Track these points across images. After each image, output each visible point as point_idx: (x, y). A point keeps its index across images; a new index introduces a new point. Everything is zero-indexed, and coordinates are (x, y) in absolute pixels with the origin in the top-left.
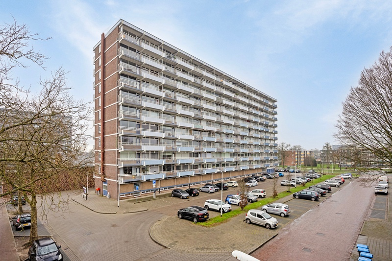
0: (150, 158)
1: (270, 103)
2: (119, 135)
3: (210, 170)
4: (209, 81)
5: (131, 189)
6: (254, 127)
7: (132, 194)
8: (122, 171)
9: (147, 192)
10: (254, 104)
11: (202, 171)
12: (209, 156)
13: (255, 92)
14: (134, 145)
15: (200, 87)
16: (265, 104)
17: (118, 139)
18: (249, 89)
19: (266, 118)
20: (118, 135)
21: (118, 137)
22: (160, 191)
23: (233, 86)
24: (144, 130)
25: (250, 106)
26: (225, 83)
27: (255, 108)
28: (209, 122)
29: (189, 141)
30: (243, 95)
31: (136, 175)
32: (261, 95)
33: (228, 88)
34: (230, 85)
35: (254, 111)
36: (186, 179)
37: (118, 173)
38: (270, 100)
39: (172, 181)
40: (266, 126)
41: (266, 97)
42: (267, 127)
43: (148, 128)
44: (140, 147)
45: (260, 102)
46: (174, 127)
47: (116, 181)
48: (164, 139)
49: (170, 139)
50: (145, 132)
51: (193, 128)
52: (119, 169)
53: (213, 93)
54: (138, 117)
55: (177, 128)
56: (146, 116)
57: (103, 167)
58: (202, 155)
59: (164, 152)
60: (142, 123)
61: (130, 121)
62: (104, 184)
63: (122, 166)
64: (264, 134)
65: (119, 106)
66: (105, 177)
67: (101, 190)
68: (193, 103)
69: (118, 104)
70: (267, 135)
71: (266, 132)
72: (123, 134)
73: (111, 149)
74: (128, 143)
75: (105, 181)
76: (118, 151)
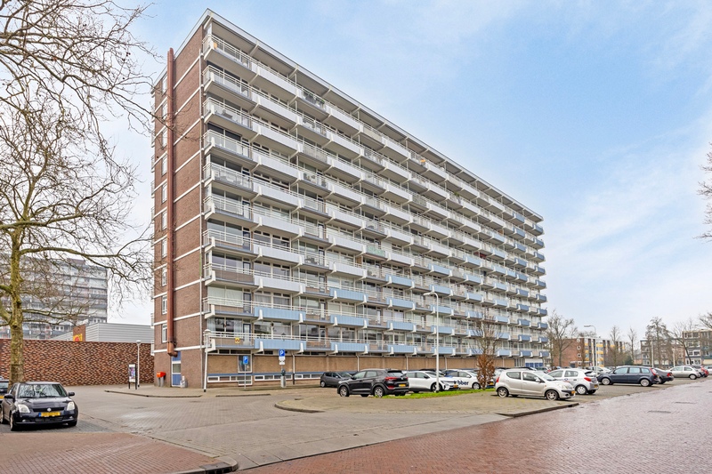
0: (272, 303)
1: (528, 222)
2: (206, 250)
3: (402, 347)
4: (397, 159)
5: (232, 365)
6: (496, 268)
7: (233, 378)
8: (211, 325)
9: (266, 377)
10: (493, 219)
11: (385, 348)
12: (398, 317)
13: (496, 196)
14: (238, 271)
15: (378, 171)
16: (517, 223)
17: (203, 258)
18: (483, 188)
19: (519, 253)
20: (203, 249)
21: (203, 253)
22: (294, 380)
23: (447, 177)
24: (259, 243)
25: (484, 222)
26: (430, 166)
27: (497, 228)
28: (398, 245)
29: (356, 280)
30: (470, 198)
31: (242, 337)
32: (507, 202)
33: (438, 180)
34: (441, 172)
35: (494, 235)
36: (351, 361)
37: (204, 327)
38: (528, 215)
39: (321, 361)
40: (521, 269)
41: (518, 209)
42: (523, 271)
43: (268, 240)
44: (251, 278)
45: (507, 218)
46: (323, 247)
47: (199, 347)
48: (302, 271)
49: (316, 274)
50: (261, 248)
51: (364, 252)
52: (205, 321)
53: (405, 186)
54: (246, 216)
55: (330, 250)
56: (263, 214)
57: (173, 324)
58: (384, 312)
59: (303, 297)
60: (255, 228)
61: (228, 225)
62: (173, 363)
63: (213, 313)
64: (517, 287)
65: (204, 189)
66: (175, 346)
67: (168, 376)
68: (362, 199)
69: (203, 184)
70: (523, 288)
71: (521, 282)
72: (213, 245)
73: (189, 282)
74: (225, 265)
75: (175, 355)
76: (203, 282)
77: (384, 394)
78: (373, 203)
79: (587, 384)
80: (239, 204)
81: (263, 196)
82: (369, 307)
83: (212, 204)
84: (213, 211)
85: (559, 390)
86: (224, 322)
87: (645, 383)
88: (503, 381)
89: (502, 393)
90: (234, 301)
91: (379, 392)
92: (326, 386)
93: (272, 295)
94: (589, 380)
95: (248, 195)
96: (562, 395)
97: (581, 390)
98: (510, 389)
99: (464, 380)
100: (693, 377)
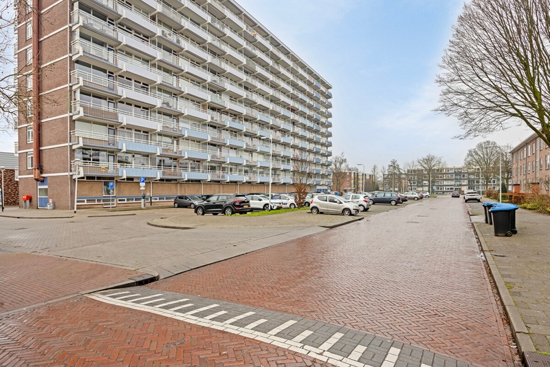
0: (133, 138)
1: (323, 88)
2: (74, 88)
3: (235, 176)
4: (236, 29)
5: (98, 190)
6: (301, 120)
7: (99, 201)
8: (79, 156)
9: (128, 200)
10: (301, 84)
11: (223, 177)
12: (233, 153)
13: (303, 66)
14: (103, 109)
15: (221, 37)
16: (316, 88)
17: (71, 95)
18: (295, 59)
19: (316, 110)
20: (71, 87)
21: (71, 91)
22: (151, 202)
23: (271, 48)
24: (123, 86)
25: (294, 85)
26: (259, 38)
27: (303, 91)
28: (234, 97)
29: (202, 123)
30: (286, 66)
31: (107, 166)
32: (310, 73)
33: (264, 50)
34: (267, 44)
35: (301, 96)
36: (197, 186)
37: (72, 157)
38: (323, 83)
39: (173, 187)
40: (317, 122)
41: (317, 78)
42: (318, 124)
43: (130, 84)
44: (116, 116)
45: (310, 84)
46: (176, 94)
47: (67, 174)
48: (159, 113)
49: (170, 116)
50: (125, 90)
51: (209, 101)
52: (73, 151)
53: (240, 51)
54: (111, 61)
55: (182, 97)
56: (126, 61)
57: (39, 153)
58: (223, 148)
59: (160, 135)
60: (119, 73)
61: (95, 68)
62: (39, 187)
63: (81, 144)
64: (314, 134)
65: (72, 33)
66: (41, 173)
67: (34, 200)
68: (209, 58)
69: (71, 27)
70: (317, 136)
71: (317, 132)
72: (81, 84)
73: (56, 116)
74: (92, 102)
75: (43, 181)
76: (71, 117)
77: (233, 213)
78: (216, 62)
79: (365, 204)
80: (104, 50)
81: (126, 45)
82: (212, 144)
83: (80, 48)
84: (81, 53)
85: (351, 208)
86: (90, 153)
87: (393, 203)
88: (315, 203)
89: (314, 211)
90: (99, 135)
91: (228, 211)
92: (178, 207)
93: (133, 132)
94: (366, 201)
95: (113, 43)
96: (353, 212)
97: (362, 208)
98: (320, 208)
99: (284, 201)
100: (416, 199)
